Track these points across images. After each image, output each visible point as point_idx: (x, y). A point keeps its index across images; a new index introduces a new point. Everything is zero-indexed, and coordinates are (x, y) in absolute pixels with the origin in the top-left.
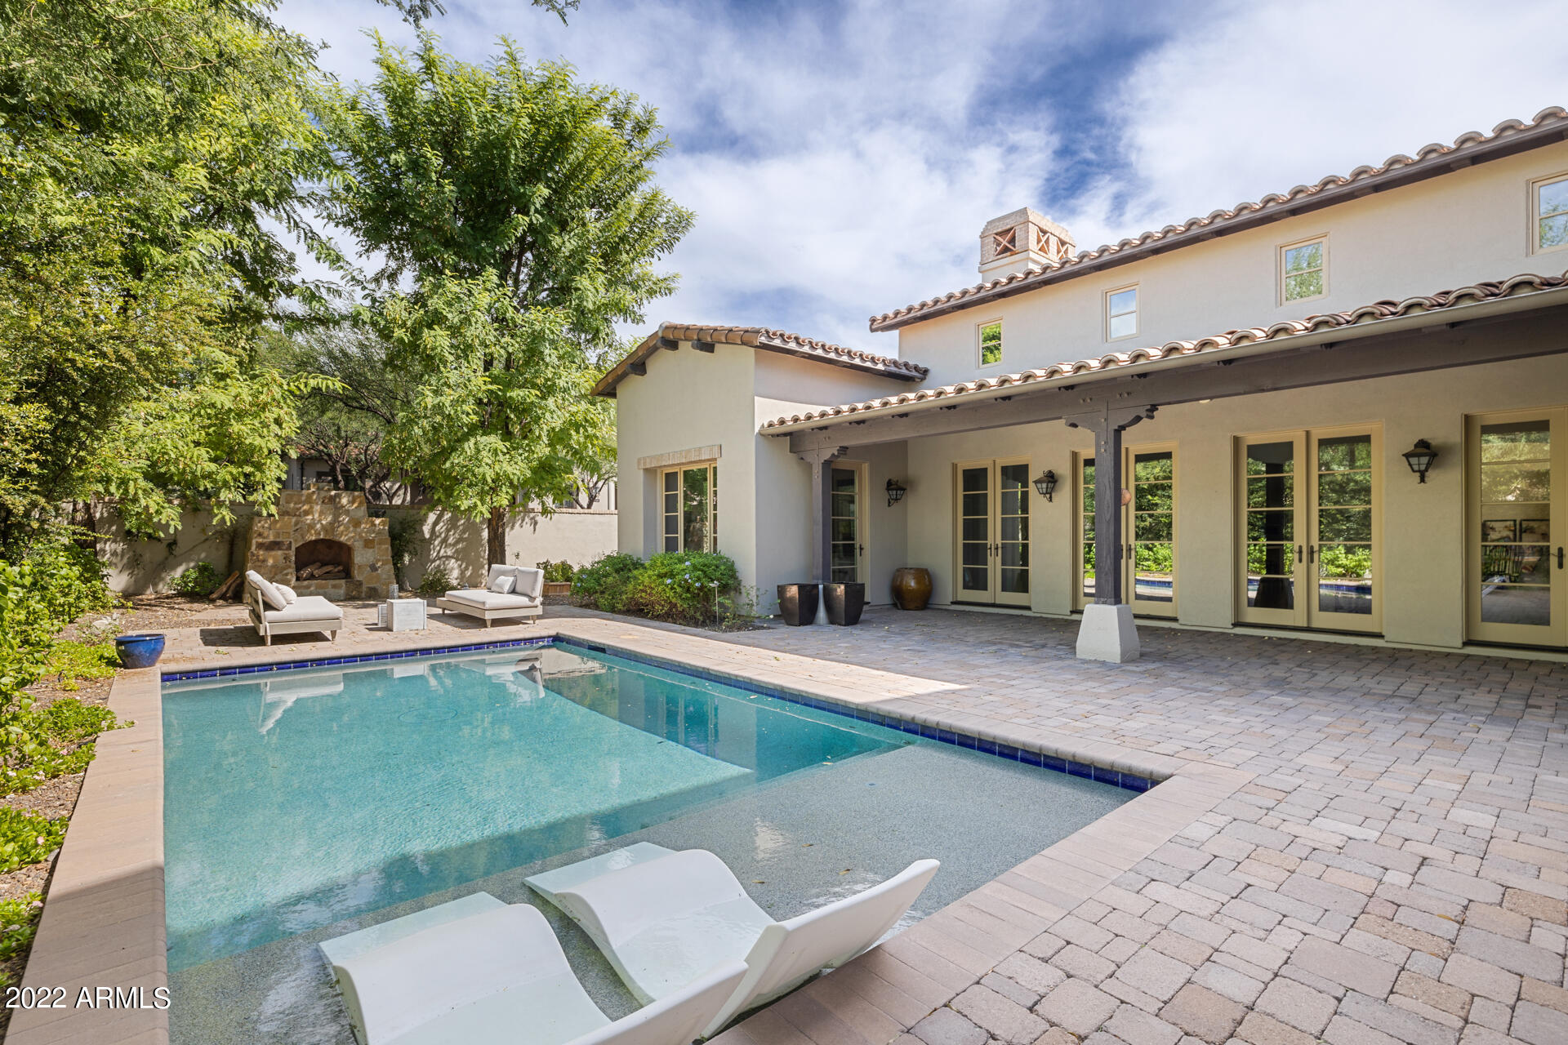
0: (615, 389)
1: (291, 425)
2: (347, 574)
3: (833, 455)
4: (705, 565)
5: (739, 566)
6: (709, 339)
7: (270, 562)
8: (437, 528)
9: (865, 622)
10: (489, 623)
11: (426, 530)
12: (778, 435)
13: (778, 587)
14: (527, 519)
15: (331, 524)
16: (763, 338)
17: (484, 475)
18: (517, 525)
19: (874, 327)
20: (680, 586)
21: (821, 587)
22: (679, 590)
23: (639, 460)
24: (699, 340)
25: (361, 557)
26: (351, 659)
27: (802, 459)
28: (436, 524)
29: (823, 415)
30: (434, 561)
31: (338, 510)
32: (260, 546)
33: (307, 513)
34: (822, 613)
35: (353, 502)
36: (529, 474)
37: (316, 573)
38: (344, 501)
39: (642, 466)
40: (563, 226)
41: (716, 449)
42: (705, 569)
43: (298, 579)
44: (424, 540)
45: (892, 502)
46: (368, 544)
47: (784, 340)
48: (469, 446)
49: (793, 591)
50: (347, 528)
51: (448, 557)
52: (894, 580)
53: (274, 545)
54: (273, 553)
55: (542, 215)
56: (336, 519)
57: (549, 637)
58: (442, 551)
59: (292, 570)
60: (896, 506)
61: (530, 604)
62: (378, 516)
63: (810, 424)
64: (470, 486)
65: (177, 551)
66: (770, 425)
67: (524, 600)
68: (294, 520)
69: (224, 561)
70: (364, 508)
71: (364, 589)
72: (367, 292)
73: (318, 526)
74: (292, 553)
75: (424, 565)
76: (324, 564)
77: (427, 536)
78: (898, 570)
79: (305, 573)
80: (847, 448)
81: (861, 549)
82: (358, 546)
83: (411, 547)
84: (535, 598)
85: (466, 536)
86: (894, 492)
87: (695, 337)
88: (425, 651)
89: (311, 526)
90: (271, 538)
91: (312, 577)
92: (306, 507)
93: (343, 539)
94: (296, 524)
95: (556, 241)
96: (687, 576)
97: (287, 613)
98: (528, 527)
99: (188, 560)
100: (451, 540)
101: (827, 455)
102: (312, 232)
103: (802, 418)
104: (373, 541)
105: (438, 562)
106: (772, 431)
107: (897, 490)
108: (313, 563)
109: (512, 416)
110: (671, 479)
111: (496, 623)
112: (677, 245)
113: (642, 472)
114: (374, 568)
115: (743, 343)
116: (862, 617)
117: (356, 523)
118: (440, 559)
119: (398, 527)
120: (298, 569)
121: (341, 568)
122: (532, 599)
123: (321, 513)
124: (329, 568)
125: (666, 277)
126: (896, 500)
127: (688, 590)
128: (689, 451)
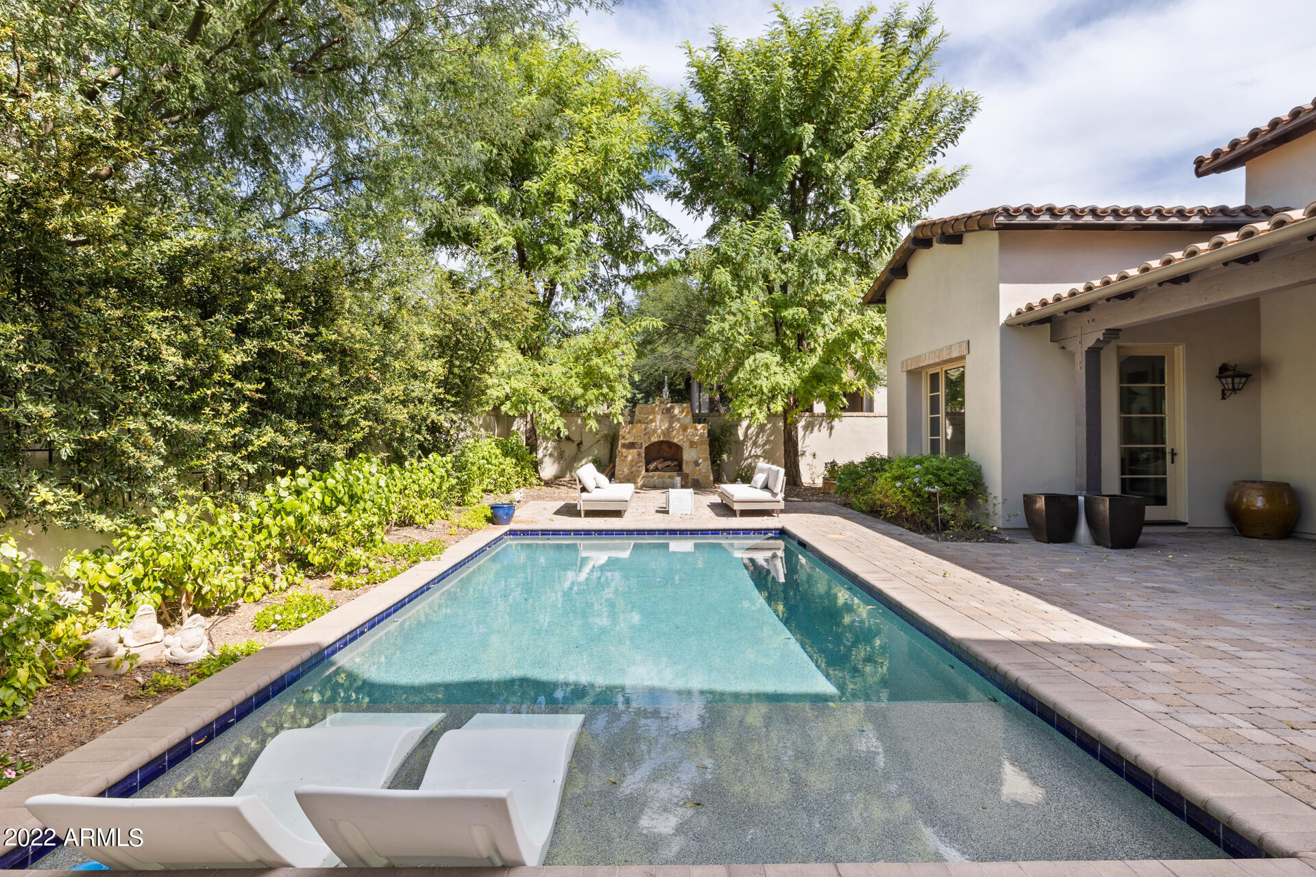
0: (884, 295)
1: (631, 358)
2: (679, 468)
3: (1098, 340)
4: (939, 469)
5: (985, 470)
6: (951, 231)
7: (630, 458)
8: (749, 432)
9: (1144, 546)
10: (738, 513)
11: (741, 432)
12: (1030, 324)
13: (1025, 496)
14: (824, 424)
15: (668, 429)
16: (1001, 218)
17: (761, 386)
18: (816, 429)
19: (1200, 170)
20: (909, 489)
21: (1081, 499)
22: (908, 493)
23: (902, 363)
24: (943, 233)
25: (688, 455)
26: (641, 532)
27: (1063, 348)
28: (748, 427)
29: (1073, 294)
30: (747, 459)
31: (672, 418)
32: (624, 446)
33: (652, 421)
34: (1083, 530)
35: (682, 412)
36: (798, 382)
37: (660, 466)
38: (676, 411)
39: (905, 369)
40: (838, 153)
41: (965, 346)
42: (939, 473)
43: (647, 470)
44: (737, 441)
45: (1228, 393)
46: (692, 444)
47: (1032, 215)
48: (749, 363)
49: (1041, 504)
50: (678, 433)
51: (757, 457)
52: (1230, 495)
53: (632, 446)
54: (631, 451)
55: (816, 148)
56: (671, 426)
57: (776, 529)
58: (753, 451)
59: (643, 464)
60: (1233, 399)
61: (772, 499)
62: (700, 423)
63: (1059, 306)
64: (751, 396)
65: (584, 448)
66: (1018, 313)
67: (766, 495)
68: (643, 426)
69: (607, 457)
70: (690, 416)
71: (690, 479)
72: (682, 247)
73: (659, 431)
74: (643, 451)
75: (738, 462)
76: (665, 460)
77: (741, 438)
78: (1235, 483)
79: (652, 466)
80: (1119, 330)
81: (1173, 454)
82: (686, 446)
83: (727, 446)
84: (776, 494)
85: (772, 438)
86: (1229, 380)
87: (940, 232)
88: (693, 532)
89: (655, 431)
90: (631, 440)
91: (656, 469)
92: (651, 417)
93: (675, 441)
94: (645, 429)
95: (829, 167)
96: (916, 480)
97: (595, 494)
98: (825, 431)
99: (587, 456)
100: (760, 441)
101: (1090, 341)
102: (651, 210)
103: (1050, 301)
104: (695, 443)
105: (750, 460)
106: (1021, 319)
107: (1233, 377)
108: (658, 459)
109: (788, 332)
110: (934, 378)
111: (745, 513)
112: (961, 136)
113: (905, 373)
114: (697, 464)
115: (981, 228)
116: (1142, 538)
117: (685, 429)
118: (751, 457)
119: (718, 431)
120: (647, 463)
121: (676, 463)
122: (775, 495)
123: (662, 421)
124: (668, 463)
125: (953, 171)
126: (1234, 390)
127: (919, 496)
128: (941, 350)
